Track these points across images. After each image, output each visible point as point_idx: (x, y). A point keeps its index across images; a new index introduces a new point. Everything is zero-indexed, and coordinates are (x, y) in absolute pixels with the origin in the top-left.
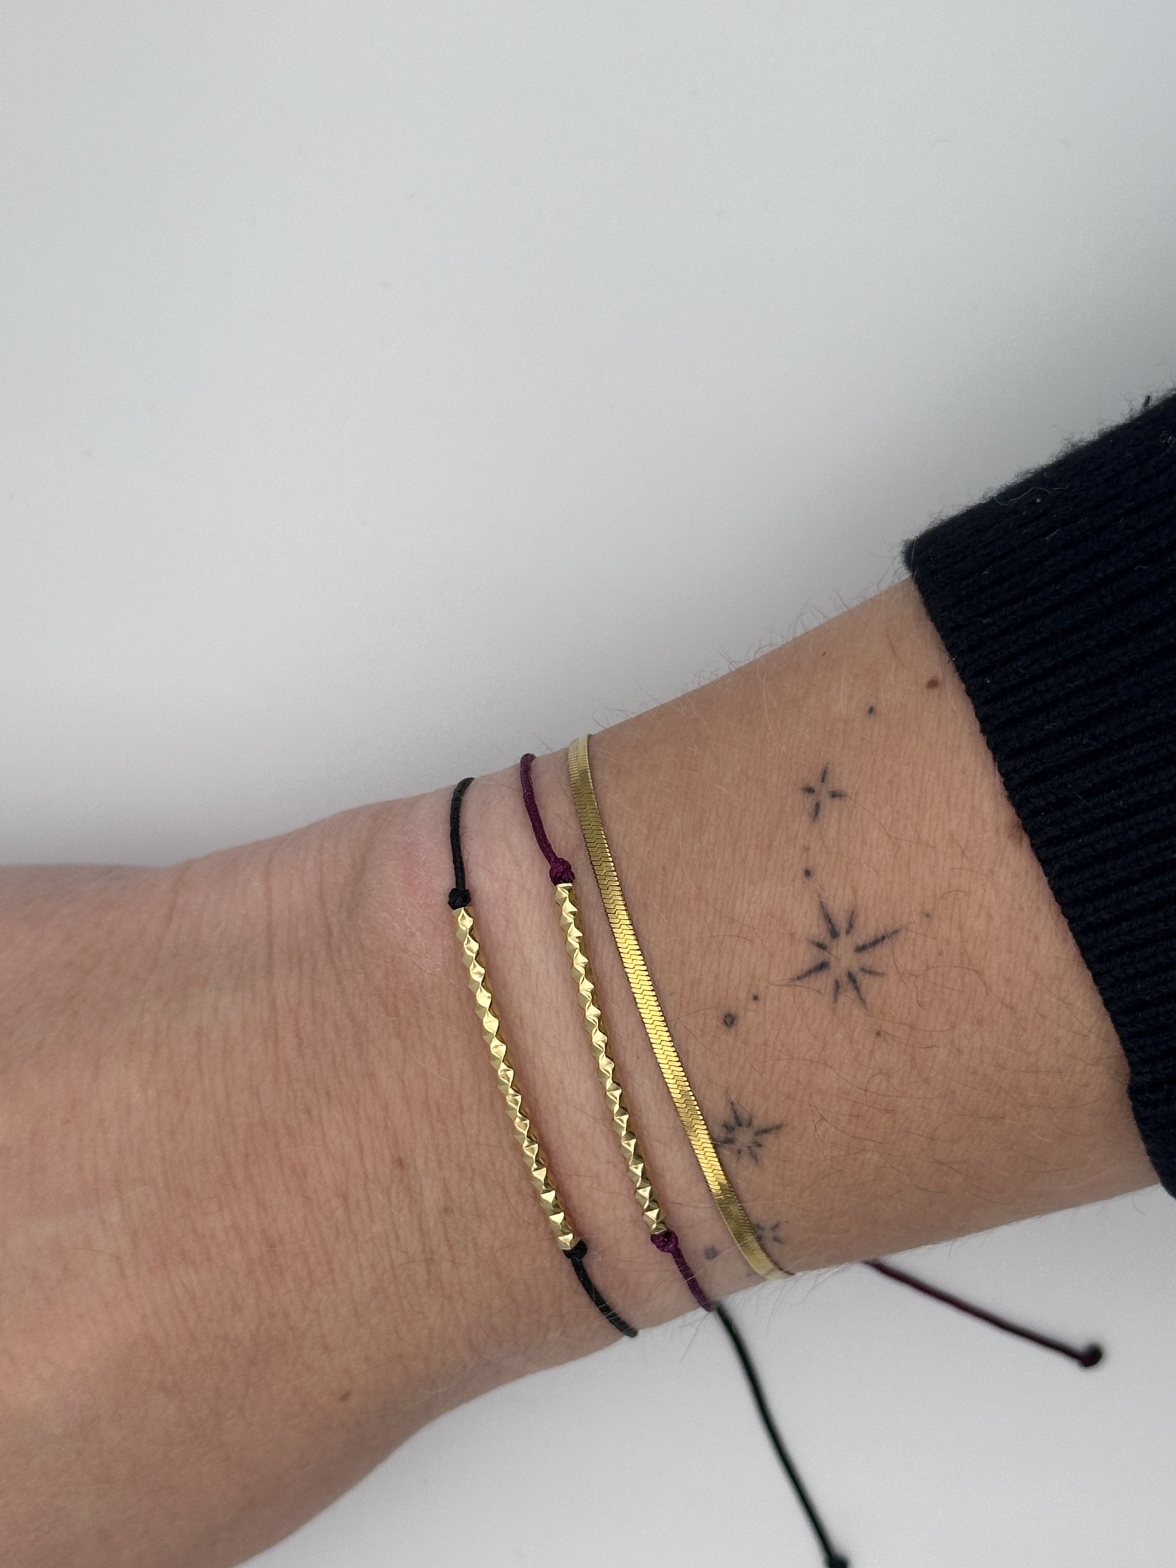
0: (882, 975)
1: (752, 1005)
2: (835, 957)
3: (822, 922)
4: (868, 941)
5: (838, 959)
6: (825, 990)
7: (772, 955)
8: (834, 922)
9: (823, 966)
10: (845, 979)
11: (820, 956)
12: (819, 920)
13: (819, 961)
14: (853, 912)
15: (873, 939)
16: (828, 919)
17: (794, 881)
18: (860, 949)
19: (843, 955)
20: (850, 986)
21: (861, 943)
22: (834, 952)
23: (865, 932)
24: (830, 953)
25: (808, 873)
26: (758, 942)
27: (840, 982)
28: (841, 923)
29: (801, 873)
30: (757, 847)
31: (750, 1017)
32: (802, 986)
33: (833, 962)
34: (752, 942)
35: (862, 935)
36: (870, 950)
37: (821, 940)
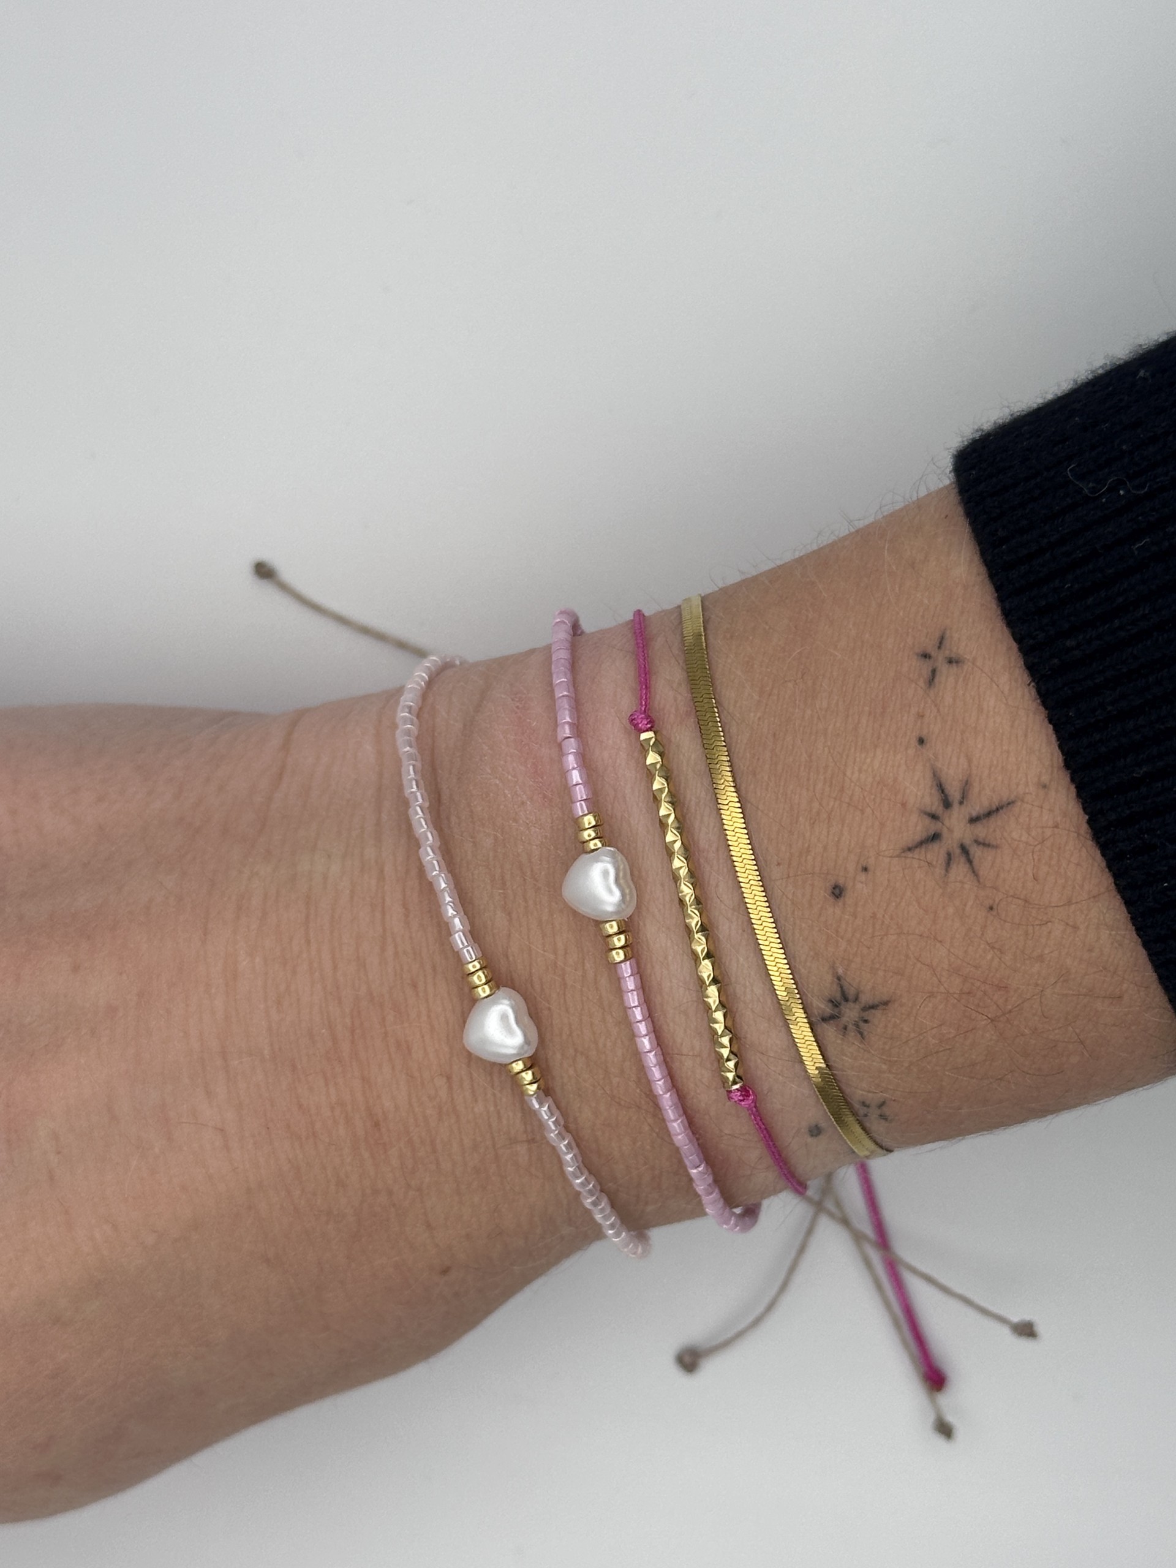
0: (996, 847)
1: (862, 877)
4: (982, 812)
5: (950, 830)
6: (937, 861)
7: (882, 825)
8: (946, 791)
9: (935, 837)
10: (958, 851)
11: (934, 827)
12: (931, 789)
14: (967, 783)
15: (986, 811)
16: (941, 788)
19: (956, 827)
20: (963, 859)
21: (974, 814)
22: (947, 822)
24: (943, 824)
25: (921, 741)
26: (868, 811)
27: (952, 855)
28: (954, 793)
29: (914, 742)
30: (870, 713)
31: (859, 888)
32: (913, 858)
35: (976, 806)
36: (984, 821)
37: (933, 812)
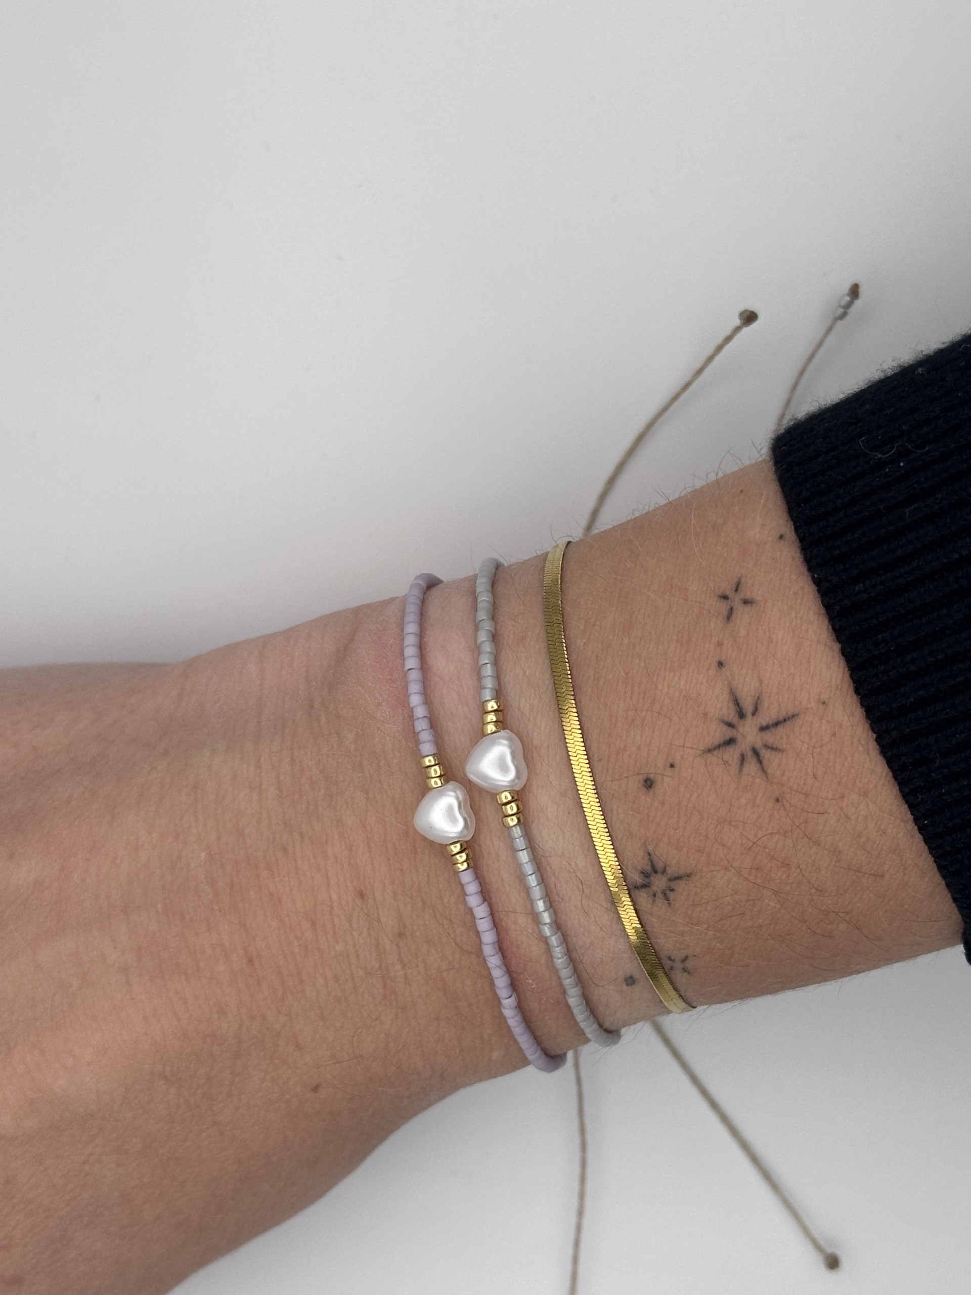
2: (741, 734)
3: (732, 705)
13: (727, 738)
17: (708, 670)
18: (763, 729)
23: (768, 714)
33: (739, 738)
34: (670, 720)
